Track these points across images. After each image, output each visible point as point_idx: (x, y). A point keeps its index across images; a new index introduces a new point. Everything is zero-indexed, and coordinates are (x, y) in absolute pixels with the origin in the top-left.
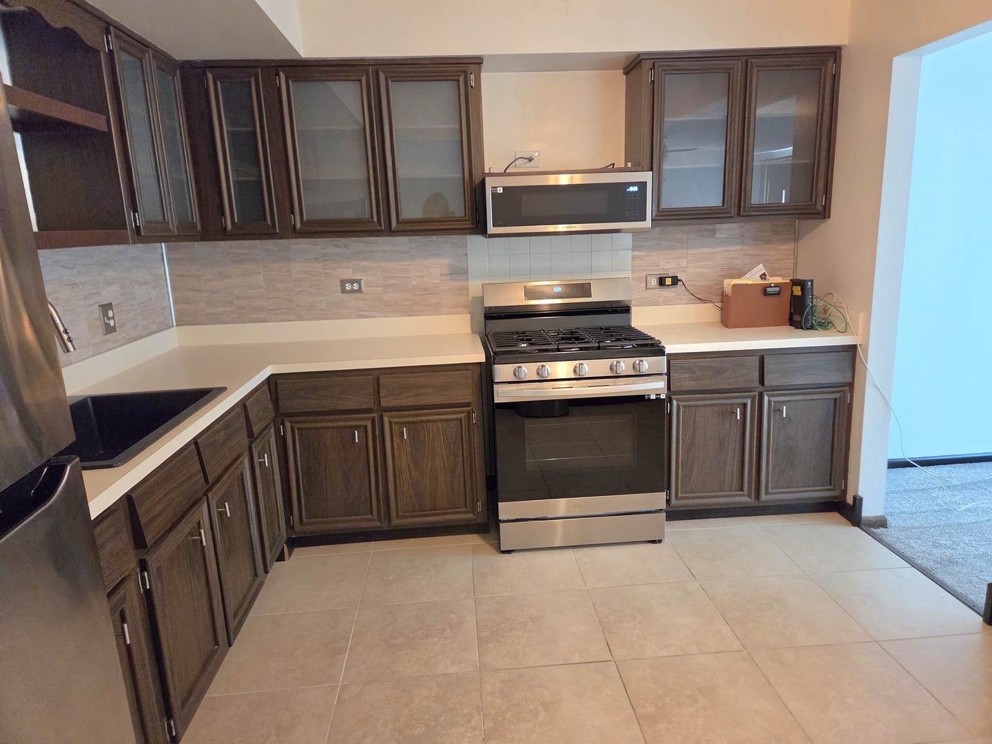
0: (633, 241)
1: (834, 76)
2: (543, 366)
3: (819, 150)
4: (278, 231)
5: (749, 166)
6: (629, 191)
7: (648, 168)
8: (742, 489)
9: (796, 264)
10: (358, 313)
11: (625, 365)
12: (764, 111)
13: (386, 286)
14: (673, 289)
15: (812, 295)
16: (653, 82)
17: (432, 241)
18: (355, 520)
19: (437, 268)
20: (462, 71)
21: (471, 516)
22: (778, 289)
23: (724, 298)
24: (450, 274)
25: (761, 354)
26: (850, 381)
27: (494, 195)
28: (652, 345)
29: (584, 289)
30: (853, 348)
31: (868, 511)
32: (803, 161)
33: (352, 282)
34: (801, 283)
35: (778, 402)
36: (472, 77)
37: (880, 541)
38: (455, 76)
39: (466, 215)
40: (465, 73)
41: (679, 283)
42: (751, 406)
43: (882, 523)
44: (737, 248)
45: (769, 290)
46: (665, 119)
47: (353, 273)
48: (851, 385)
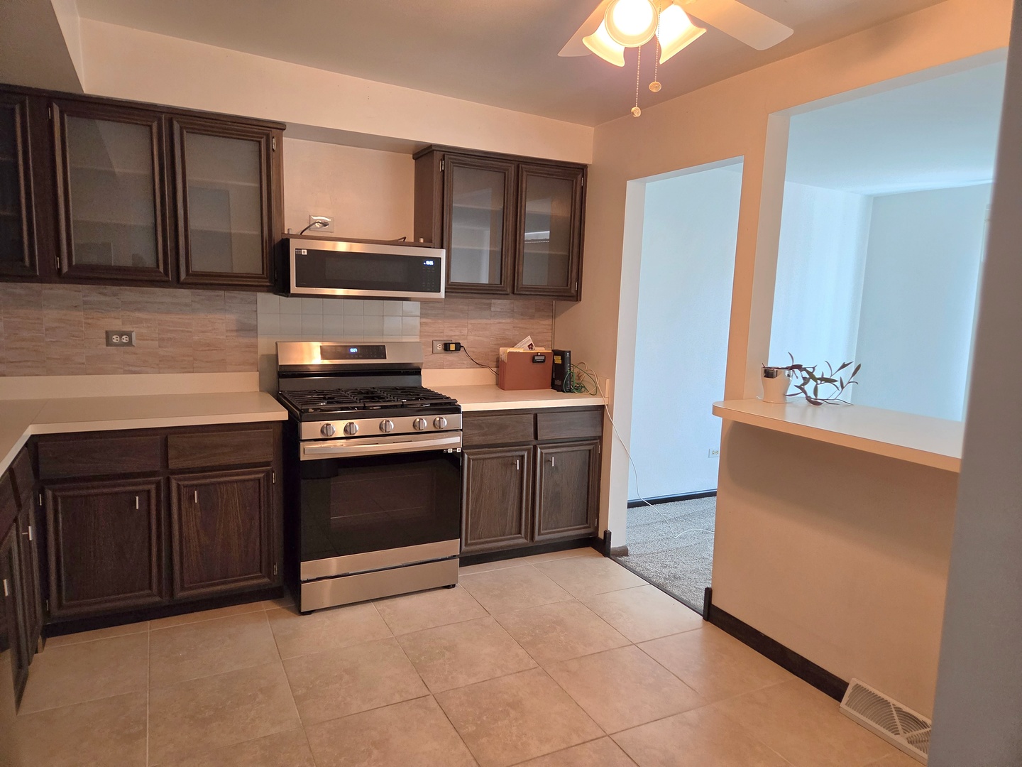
0: (421, 308)
1: (582, 187)
2: (327, 425)
3: (573, 246)
4: (38, 274)
5: (521, 254)
6: (426, 265)
7: (439, 245)
8: (520, 533)
9: (553, 337)
10: (127, 368)
11: (426, 422)
12: (533, 207)
13: (162, 340)
14: (456, 354)
15: (570, 364)
16: (443, 171)
17: (218, 296)
18: (130, 598)
19: (223, 323)
20: (264, 134)
21: (266, 580)
22: (543, 358)
23: (499, 364)
24: (237, 331)
25: (536, 412)
26: (600, 435)
27: (299, 256)
28: (450, 404)
29: (379, 351)
30: (602, 408)
31: (615, 543)
32: (560, 253)
33: (121, 334)
34: (562, 354)
35: (548, 453)
36: (274, 141)
37: (625, 566)
38: (258, 137)
39: (263, 273)
40: (268, 136)
41: (462, 349)
42: (528, 457)
43: (624, 552)
44: (508, 320)
45: (536, 358)
46: (454, 205)
47: (123, 324)
48: (601, 438)
